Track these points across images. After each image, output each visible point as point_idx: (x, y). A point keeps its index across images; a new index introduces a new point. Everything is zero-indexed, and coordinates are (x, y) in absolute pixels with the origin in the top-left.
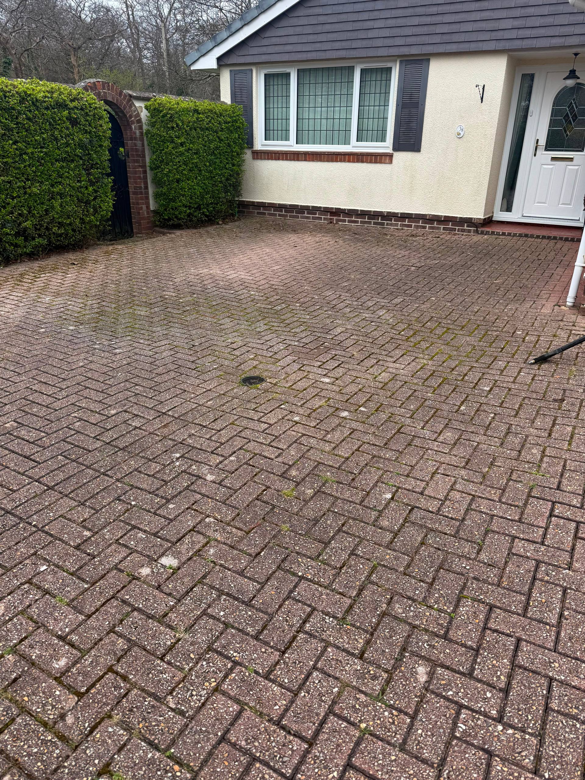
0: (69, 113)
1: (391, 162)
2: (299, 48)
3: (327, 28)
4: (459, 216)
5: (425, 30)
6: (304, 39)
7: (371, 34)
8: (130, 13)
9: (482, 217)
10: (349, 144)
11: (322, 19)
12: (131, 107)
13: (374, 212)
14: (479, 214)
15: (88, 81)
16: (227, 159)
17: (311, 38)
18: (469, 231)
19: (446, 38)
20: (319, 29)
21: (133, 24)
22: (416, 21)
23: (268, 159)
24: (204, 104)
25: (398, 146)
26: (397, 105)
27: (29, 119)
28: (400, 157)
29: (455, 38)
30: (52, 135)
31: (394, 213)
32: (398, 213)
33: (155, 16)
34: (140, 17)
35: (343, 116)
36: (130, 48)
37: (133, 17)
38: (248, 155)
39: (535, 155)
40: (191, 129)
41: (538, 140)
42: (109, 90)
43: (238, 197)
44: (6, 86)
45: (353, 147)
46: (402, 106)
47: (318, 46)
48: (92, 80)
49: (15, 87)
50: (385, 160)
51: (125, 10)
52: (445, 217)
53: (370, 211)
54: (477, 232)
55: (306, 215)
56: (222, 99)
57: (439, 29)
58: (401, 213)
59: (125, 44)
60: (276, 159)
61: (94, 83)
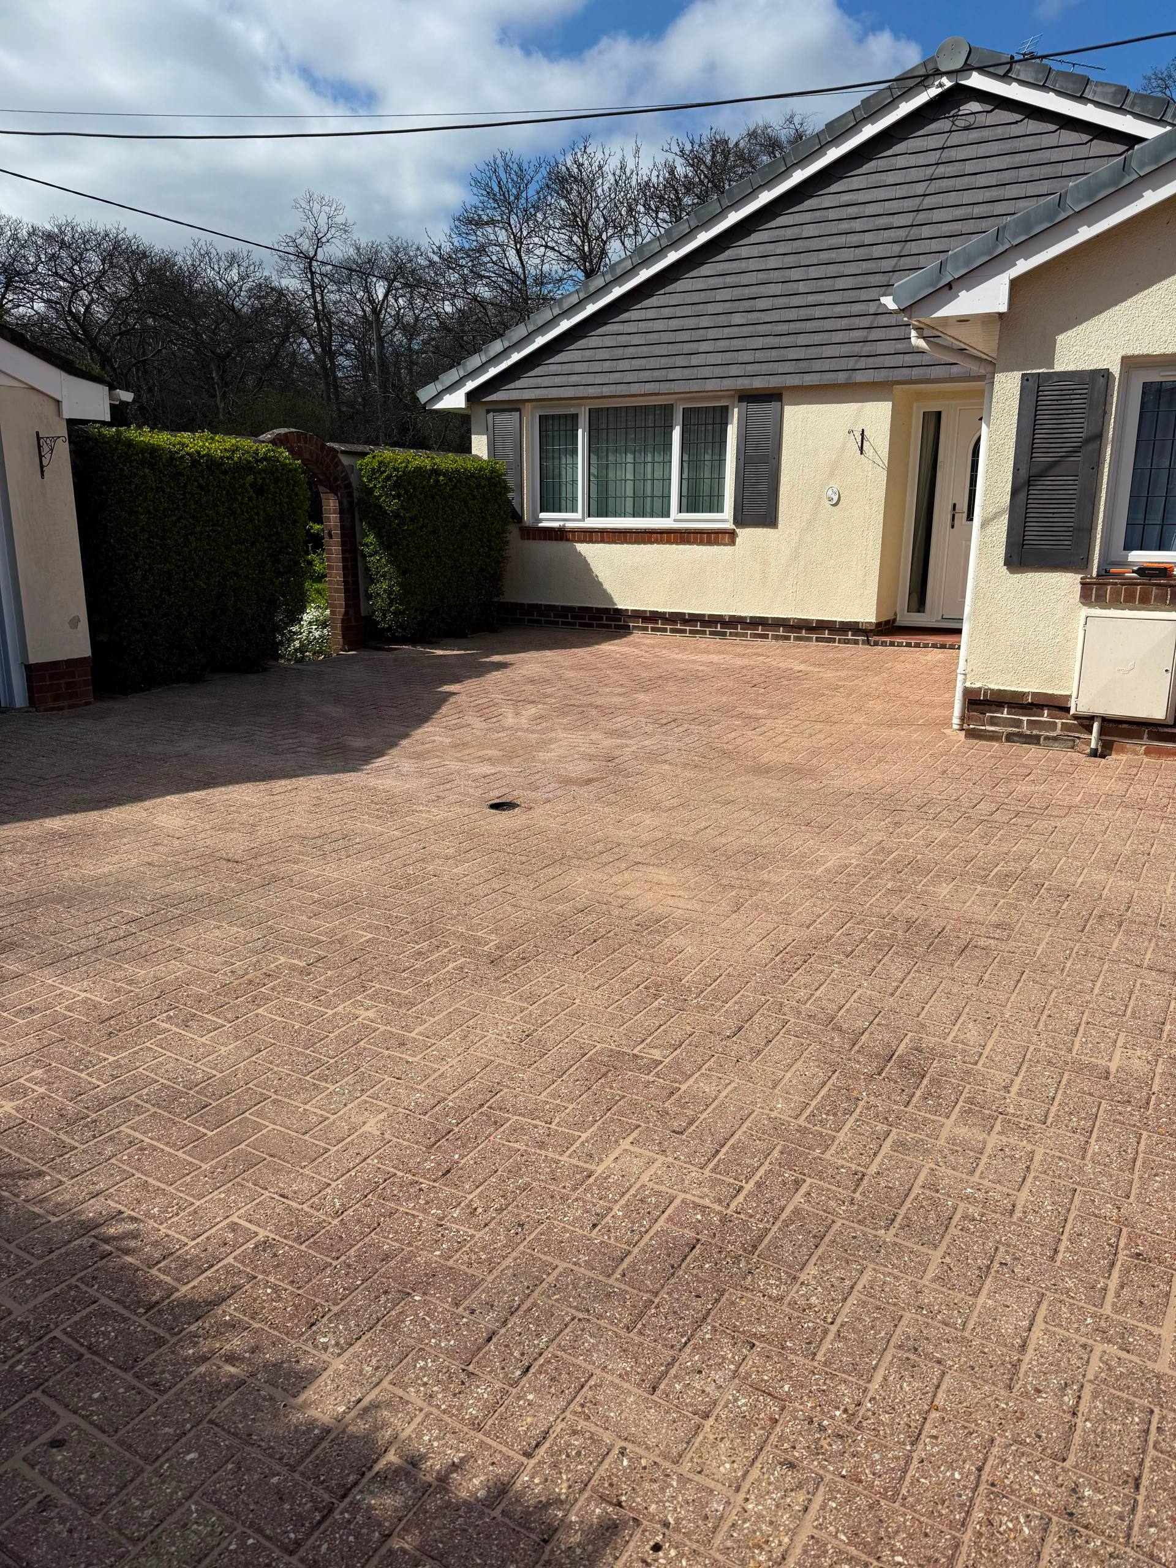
0: (255, 479)
1: (733, 543)
2: (590, 379)
3: (631, 351)
4: (838, 619)
5: (774, 354)
6: (596, 367)
7: (695, 360)
8: (318, 298)
9: (874, 620)
10: (668, 516)
11: (622, 340)
12: (336, 465)
13: (710, 615)
14: (867, 615)
15: (276, 431)
16: (481, 540)
17: (607, 366)
18: (856, 642)
19: (803, 366)
20: (619, 352)
21: (323, 315)
22: (759, 342)
23: (545, 539)
24: (447, 461)
25: (741, 519)
26: (738, 459)
27: (200, 487)
28: (745, 535)
29: (817, 365)
30: (229, 508)
31: (741, 617)
32: (745, 618)
33: (360, 301)
34: (335, 303)
35: (658, 474)
36: (314, 352)
37: (323, 304)
38: (513, 534)
39: (953, 527)
40: (426, 497)
41: (955, 505)
42: (306, 443)
43: (498, 596)
44: (174, 446)
45: (675, 521)
46: (745, 460)
47: (616, 377)
48: (283, 431)
49: (183, 445)
50: (723, 539)
51: (310, 292)
52: (818, 621)
53: (704, 615)
54: (868, 642)
55: (604, 622)
56: (474, 452)
57: (792, 354)
58: (751, 618)
59: (307, 346)
60: (556, 540)
61: (286, 434)
